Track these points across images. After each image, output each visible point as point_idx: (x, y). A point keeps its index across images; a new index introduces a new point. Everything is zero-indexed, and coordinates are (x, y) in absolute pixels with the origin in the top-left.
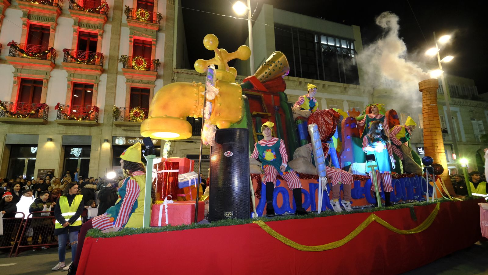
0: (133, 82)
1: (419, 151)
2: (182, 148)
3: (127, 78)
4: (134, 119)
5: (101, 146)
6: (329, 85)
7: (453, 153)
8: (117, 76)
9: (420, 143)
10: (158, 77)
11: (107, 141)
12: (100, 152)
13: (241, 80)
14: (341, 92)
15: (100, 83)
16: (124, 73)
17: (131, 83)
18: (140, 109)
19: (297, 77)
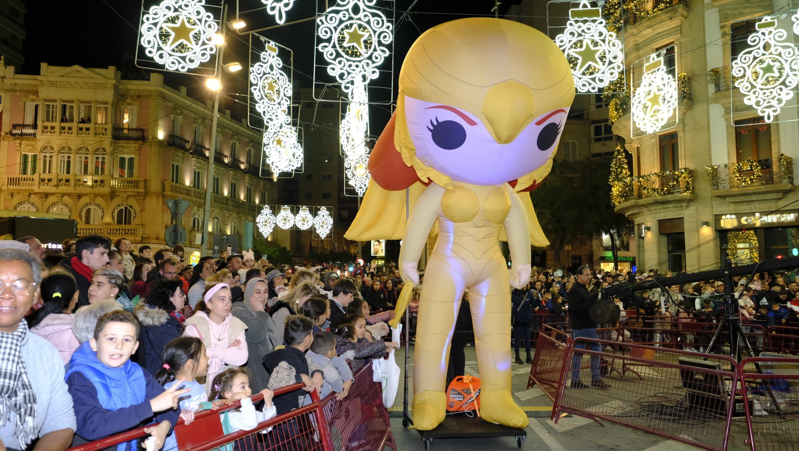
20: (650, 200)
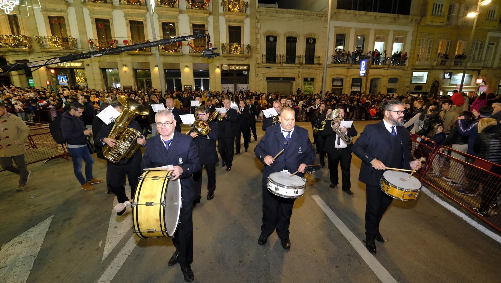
0: (230, 21)
1: (445, 76)
2: (263, 72)
3: (226, 18)
4: (235, 52)
5: (215, 71)
6: (380, 16)
7: (478, 78)
8: (219, 17)
9: (449, 69)
10: (247, 16)
11: (218, 67)
12: (215, 75)
13: (307, 15)
14: (390, 22)
15: (209, 23)
16: (224, 15)
17: (228, 23)
18: (238, 45)
19: (353, 10)
20: (6, 49)
